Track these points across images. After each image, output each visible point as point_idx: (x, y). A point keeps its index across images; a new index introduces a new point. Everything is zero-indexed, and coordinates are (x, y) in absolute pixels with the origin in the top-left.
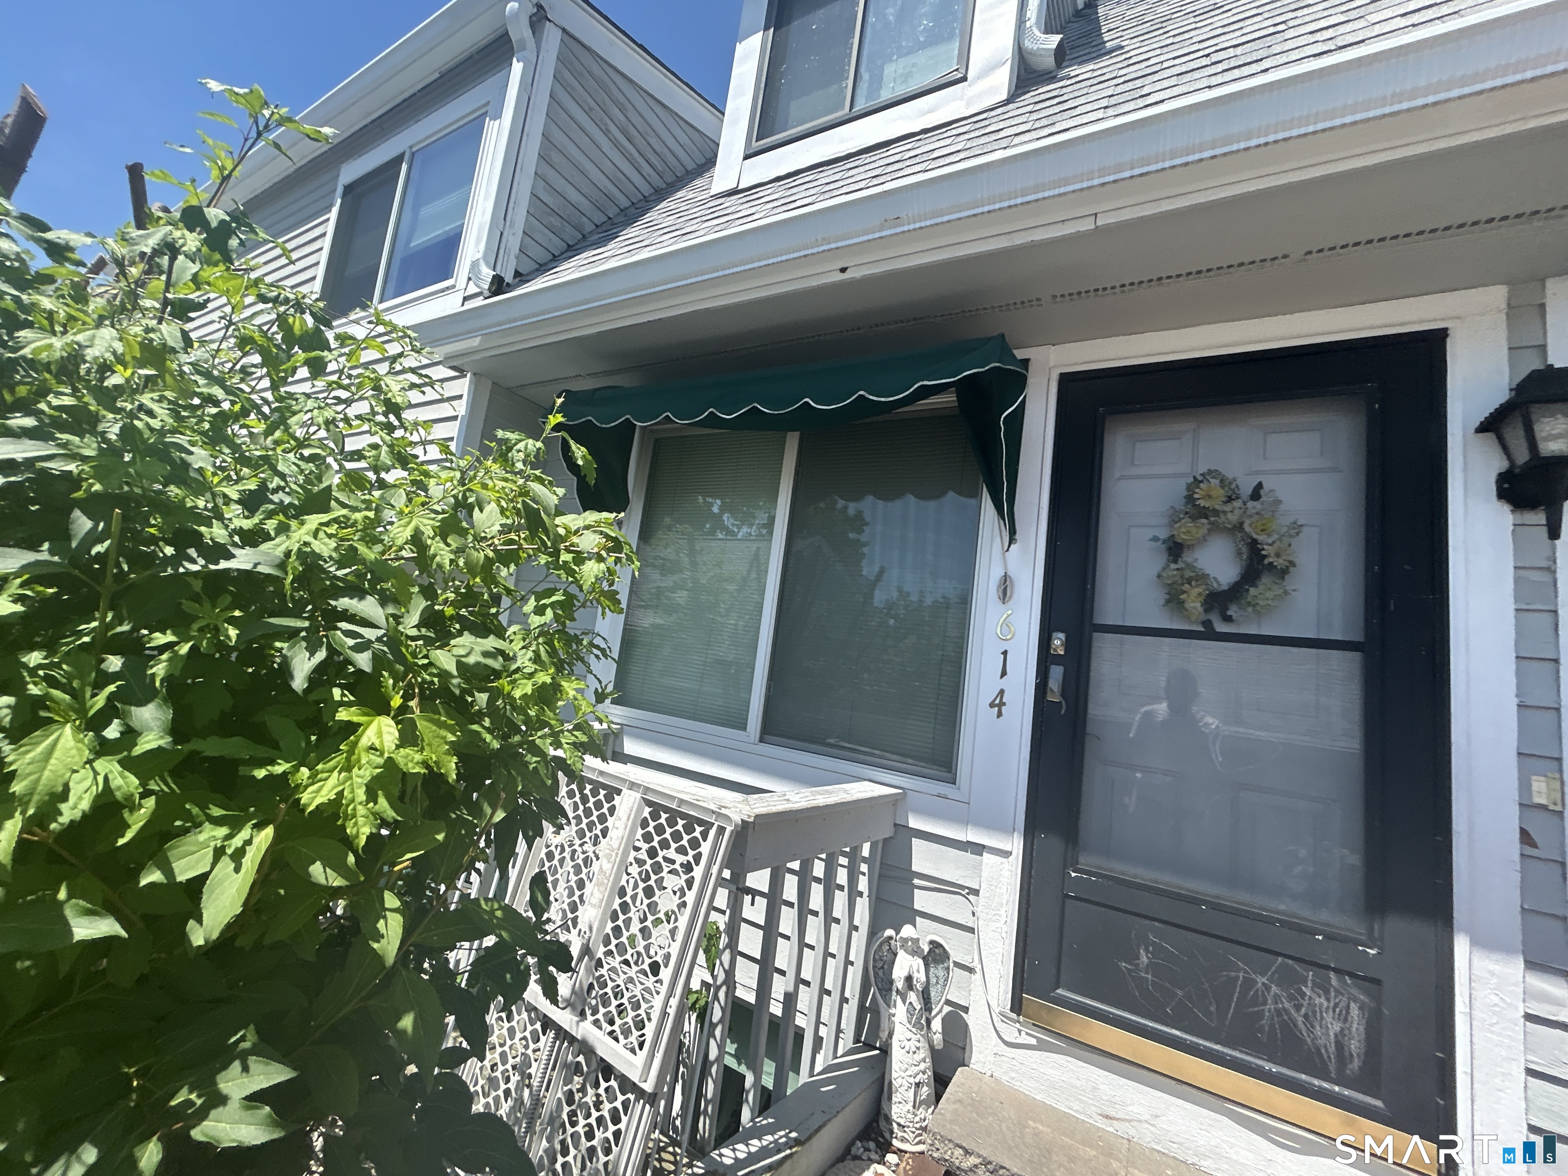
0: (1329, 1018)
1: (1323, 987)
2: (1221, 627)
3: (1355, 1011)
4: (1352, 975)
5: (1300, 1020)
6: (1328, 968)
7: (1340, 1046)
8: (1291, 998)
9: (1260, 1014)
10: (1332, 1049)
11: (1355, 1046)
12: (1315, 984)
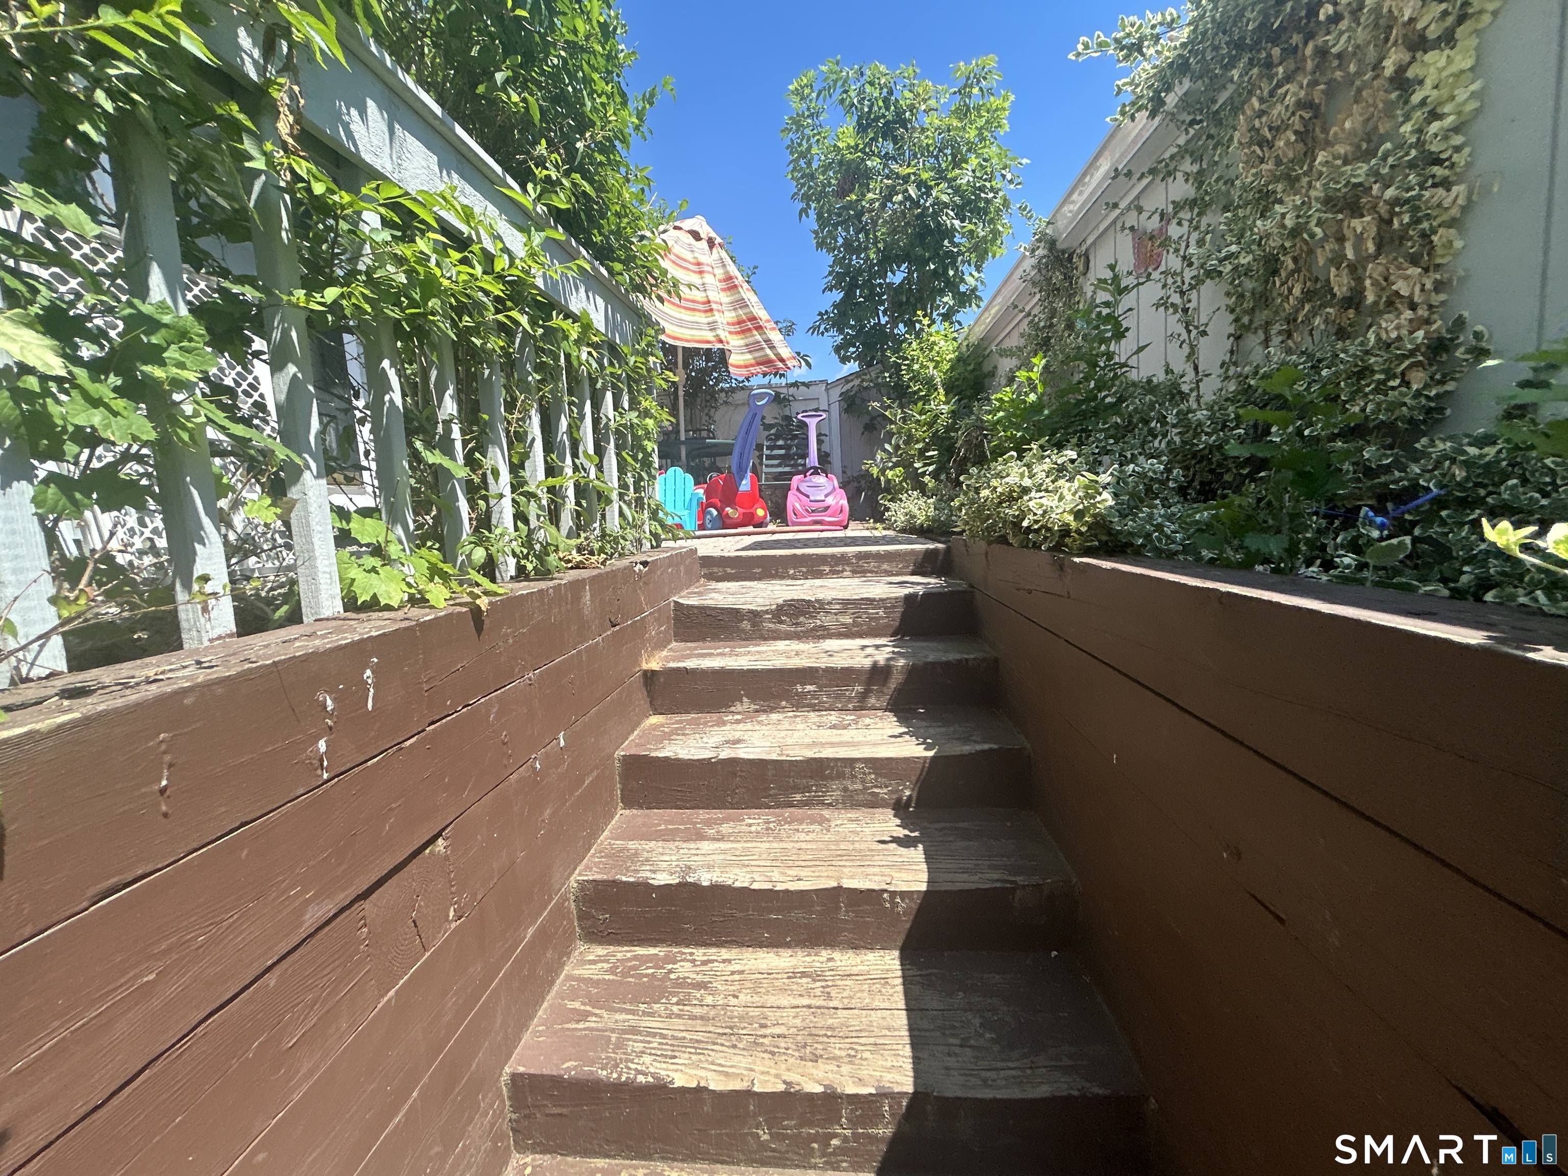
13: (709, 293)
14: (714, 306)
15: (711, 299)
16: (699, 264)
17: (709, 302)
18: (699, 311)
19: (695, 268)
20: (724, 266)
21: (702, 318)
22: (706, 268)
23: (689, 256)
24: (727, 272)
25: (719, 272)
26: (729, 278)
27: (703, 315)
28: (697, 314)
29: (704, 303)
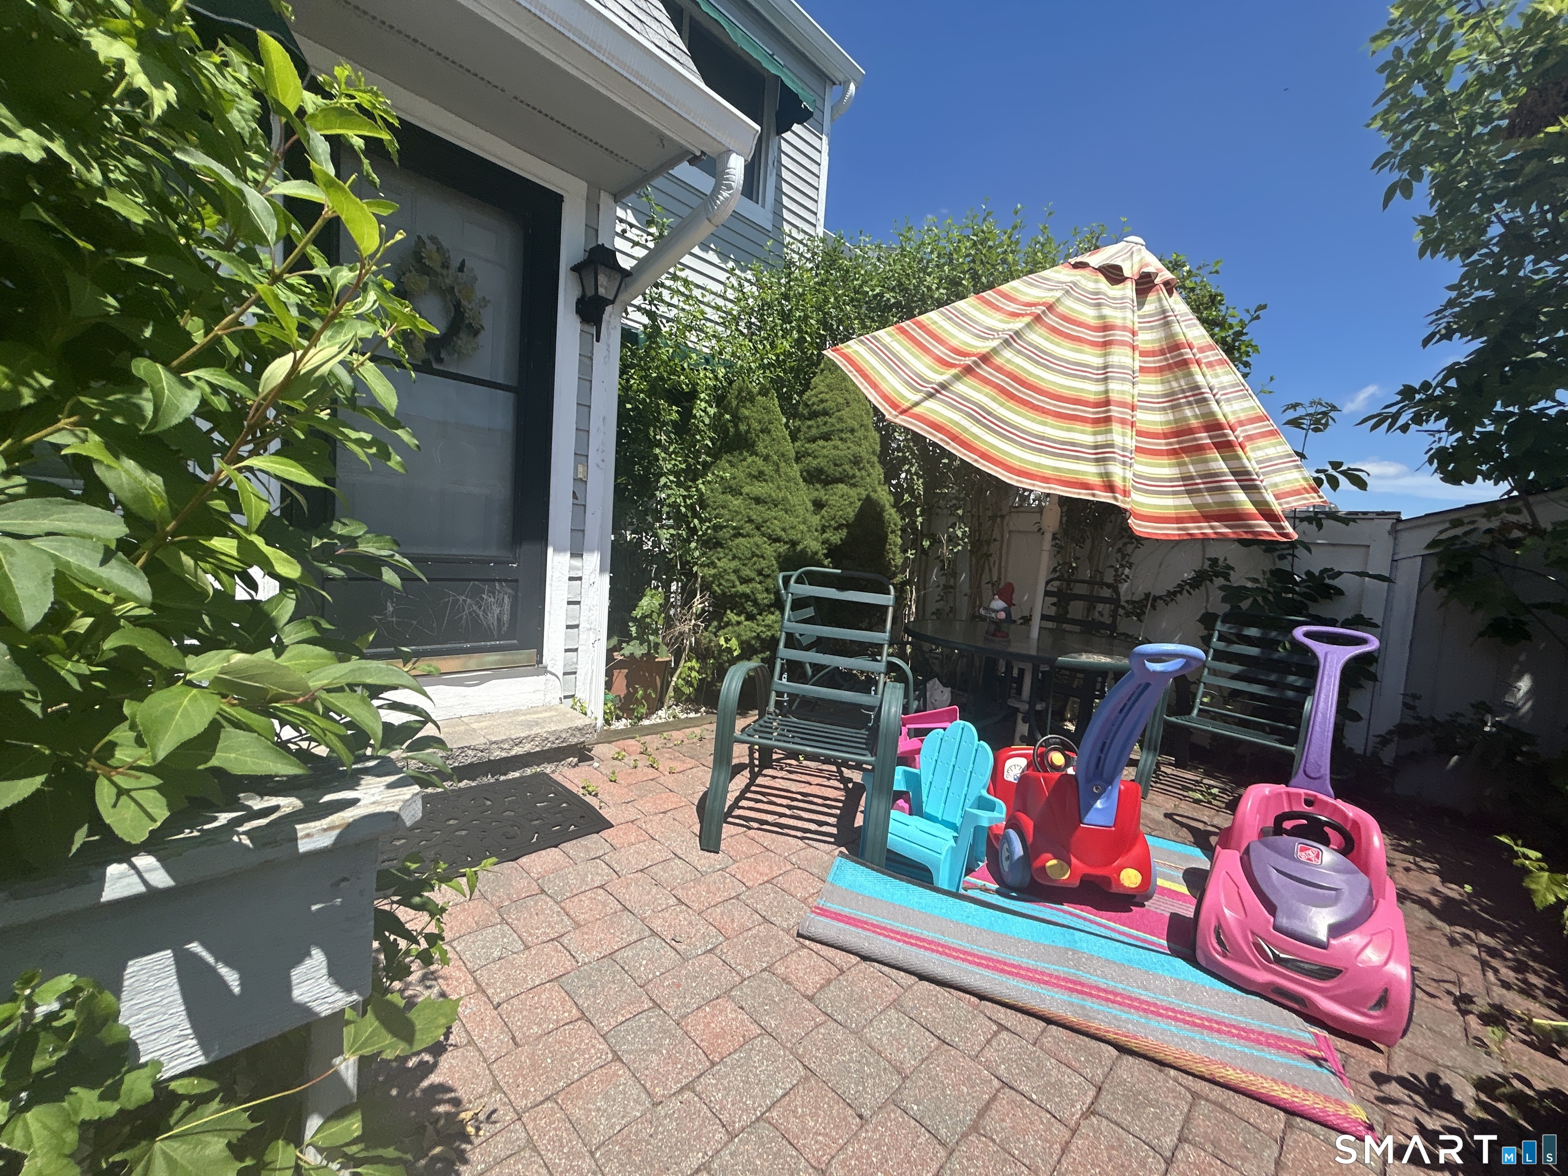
0: (494, 607)
1: (492, 592)
2: (435, 366)
3: (506, 600)
4: (505, 581)
5: (481, 613)
6: (494, 580)
7: (499, 620)
8: (477, 603)
9: (461, 619)
10: (496, 623)
11: (506, 618)
12: (489, 592)
13: (1112, 385)
14: (1115, 411)
15: (1113, 396)
16: (1106, 328)
17: (1107, 403)
18: (1083, 420)
19: (1097, 337)
20: (1167, 324)
21: (1085, 436)
22: (1118, 335)
23: (1088, 314)
24: (1171, 336)
25: (1148, 338)
26: (1173, 347)
27: (1089, 428)
28: (1078, 426)
29: (1097, 405)
